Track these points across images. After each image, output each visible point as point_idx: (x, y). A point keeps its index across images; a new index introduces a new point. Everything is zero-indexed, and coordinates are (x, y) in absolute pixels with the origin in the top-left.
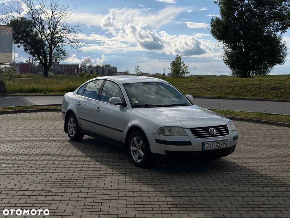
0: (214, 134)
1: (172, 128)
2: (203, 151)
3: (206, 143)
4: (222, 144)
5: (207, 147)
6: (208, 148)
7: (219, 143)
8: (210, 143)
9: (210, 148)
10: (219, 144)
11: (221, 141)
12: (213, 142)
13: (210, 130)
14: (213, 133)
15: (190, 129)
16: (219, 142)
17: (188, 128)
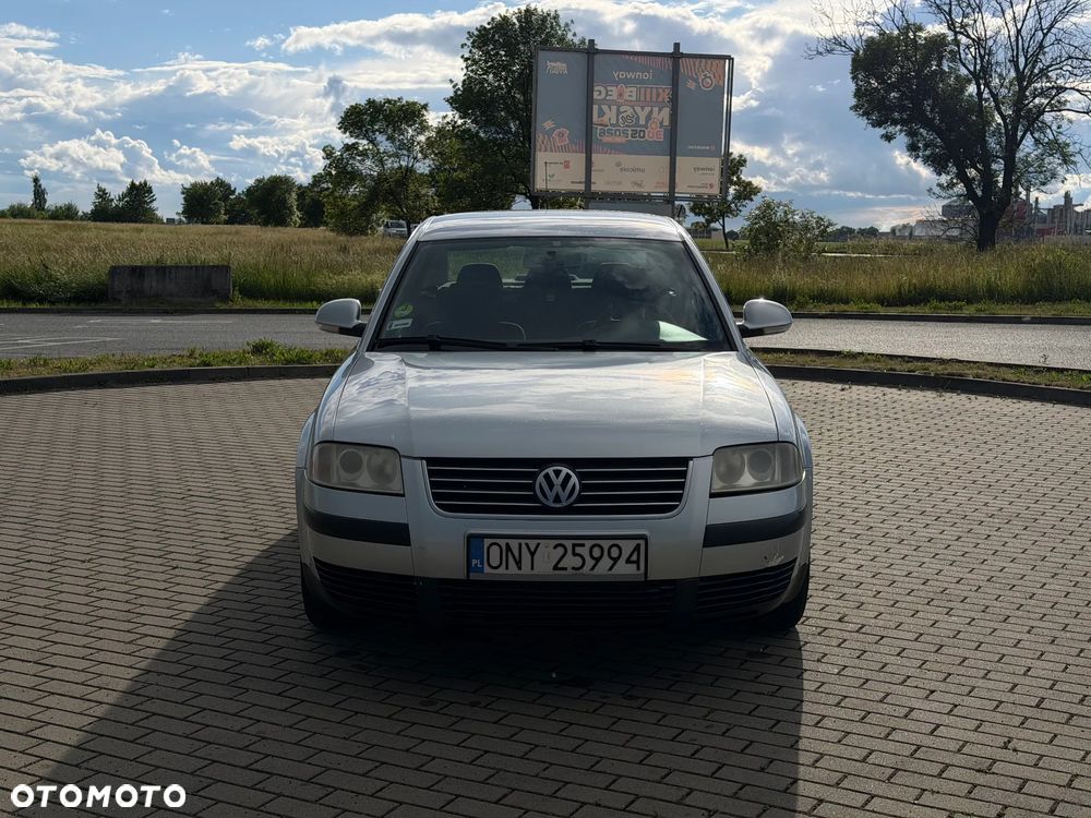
0: (557, 499)
1: (361, 454)
2: (467, 582)
3: (487, 542)
4: (597, 560)
5: (495, 563)
6: (502, 570)
7: (578, 550)
8: (514, 544)
9: (513, 568)
10: (575, 554)
11: (589, 543)
12: (532, 544)
13: (547, 477)
14: (551, 495)
15: (431, 461)
16: (574, 546)
17: (422, 459)
